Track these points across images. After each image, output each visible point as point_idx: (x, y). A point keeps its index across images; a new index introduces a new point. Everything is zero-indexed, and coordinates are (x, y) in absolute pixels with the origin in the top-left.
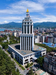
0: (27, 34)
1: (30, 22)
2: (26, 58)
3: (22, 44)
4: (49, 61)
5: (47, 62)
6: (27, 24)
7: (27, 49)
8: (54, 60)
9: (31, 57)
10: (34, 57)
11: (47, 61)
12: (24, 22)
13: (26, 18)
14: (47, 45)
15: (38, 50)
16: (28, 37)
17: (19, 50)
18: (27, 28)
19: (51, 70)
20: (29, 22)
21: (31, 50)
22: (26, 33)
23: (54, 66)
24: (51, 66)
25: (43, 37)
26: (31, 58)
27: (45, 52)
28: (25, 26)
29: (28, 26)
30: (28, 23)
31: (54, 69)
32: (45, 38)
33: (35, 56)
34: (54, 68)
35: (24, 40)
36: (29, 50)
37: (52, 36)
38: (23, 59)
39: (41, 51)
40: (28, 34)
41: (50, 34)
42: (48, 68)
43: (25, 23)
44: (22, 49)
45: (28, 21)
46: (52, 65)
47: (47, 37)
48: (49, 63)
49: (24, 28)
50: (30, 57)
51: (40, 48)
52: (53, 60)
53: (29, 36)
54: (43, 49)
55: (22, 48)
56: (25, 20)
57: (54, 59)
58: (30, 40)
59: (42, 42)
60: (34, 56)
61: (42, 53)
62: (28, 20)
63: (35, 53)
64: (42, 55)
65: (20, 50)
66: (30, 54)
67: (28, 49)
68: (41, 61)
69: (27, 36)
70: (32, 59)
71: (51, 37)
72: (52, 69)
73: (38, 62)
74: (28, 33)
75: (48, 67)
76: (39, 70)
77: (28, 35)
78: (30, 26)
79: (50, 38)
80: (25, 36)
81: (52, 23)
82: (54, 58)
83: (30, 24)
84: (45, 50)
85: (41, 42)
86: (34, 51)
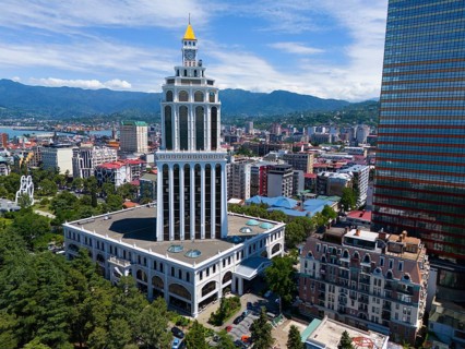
0: (192, 150)
1: (210, 90)
2: (208, 274)
3: (166, 206)
4: (323, 268)
5: (313, 277)
6: (191, 100)
7: (193, 232)
8: (348, 260)
9: (228, 268)
10: (238, 270)
11: (317, 270)
12: (178, 88)
13: (185, 71)
14: (274, 206)
15: (248, 231)
16: (198, 169)
17: (150, 243)
18: (192, 119)
19: (336, 308)
20: (204, 89)
21: (218, 236)
22: (186, 149)
23: (350, 288)
24: (337, 288)
25: (242, 171)
26: (228, 276)
27: (280, 240)
28: (183, 111)
29: (200, 111)
30: (199, 96)
31: (349, 301)
32: (254, 176)
33: (242, 264)
34: (348, 296)
35: (177, 182)
36: (208, 236)
37: (282, 162)
38: (193, 283)
39: (266, 237)
40: (201, 152)
41: (271, 153)
42: (322, 305)
43: (183, 96)
44: (166, 237)
45: (196, 86)
46: (338, 284)
47: (262, 168)
48: (323, 277)
49: (176, 119)
50: (221, 271)
51: (254, 222)
52: (342, 259)
53: (203, 162)
54: (269, 225)
55: (166, 230)
56: (183, 81)
57: (346, 256)
58: (208, 181)
59: (242, 197)
60: (240, 260)
61: (270, 245)
62: (199, 82)
63: (241, 245)
64: (271, 256)
65: (155, 239)
66: (221, 254)
67: (203, 232)
68: (287, 279)
69: (192, 163)
70: (230, 282)
71: (283, 169)
72: (342, 301)
73: (272, 283)
74: (200, 145)
75: (322, 296)
76: (280, 323)
77: (200, 156)
78: (209, 111)
79: (279, 171)
80: (181, 162)
81: (253, 94)
82: (346, 252)
83: (207, 98)
84: (281, 229)
85: (236, 197)
86: (232, 240)
